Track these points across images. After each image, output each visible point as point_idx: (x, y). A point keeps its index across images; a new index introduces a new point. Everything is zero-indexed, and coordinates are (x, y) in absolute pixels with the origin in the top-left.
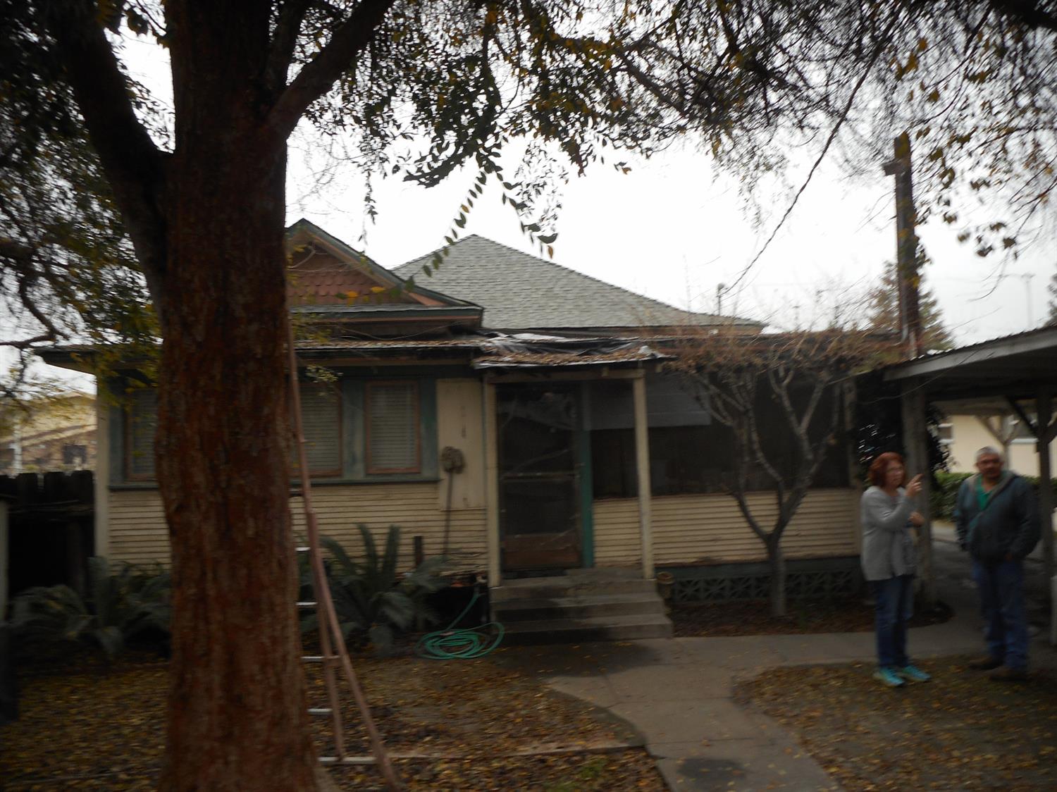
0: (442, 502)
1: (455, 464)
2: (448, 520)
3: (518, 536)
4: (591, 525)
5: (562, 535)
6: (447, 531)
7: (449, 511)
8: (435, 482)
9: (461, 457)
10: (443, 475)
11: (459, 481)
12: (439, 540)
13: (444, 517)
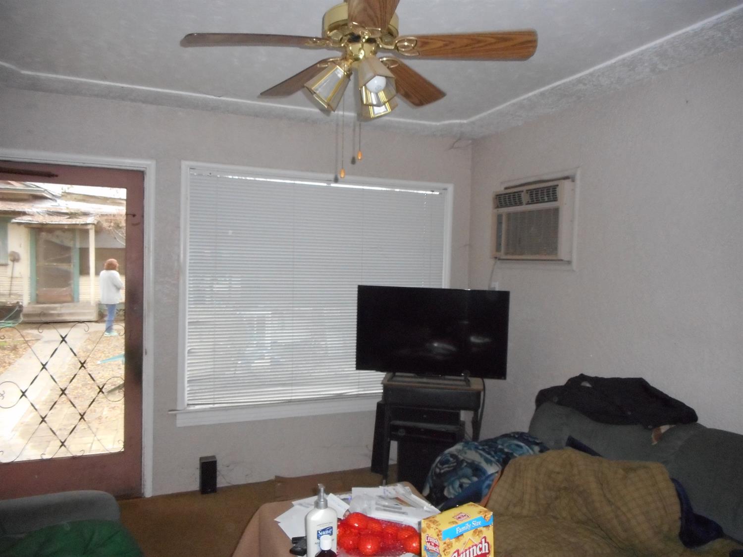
0: (9, 273)
1: (15, 258)
2: (11, 281)
3: (44, 289)
4: (78, 286)
5: (65, 289)
6: (11, 286)
7: (12, 278)
8: (6, 265)
9: (18, 255)
10: (10, 263)
11: (17, 264)
12: (7, 289)
13: (10, 280)
